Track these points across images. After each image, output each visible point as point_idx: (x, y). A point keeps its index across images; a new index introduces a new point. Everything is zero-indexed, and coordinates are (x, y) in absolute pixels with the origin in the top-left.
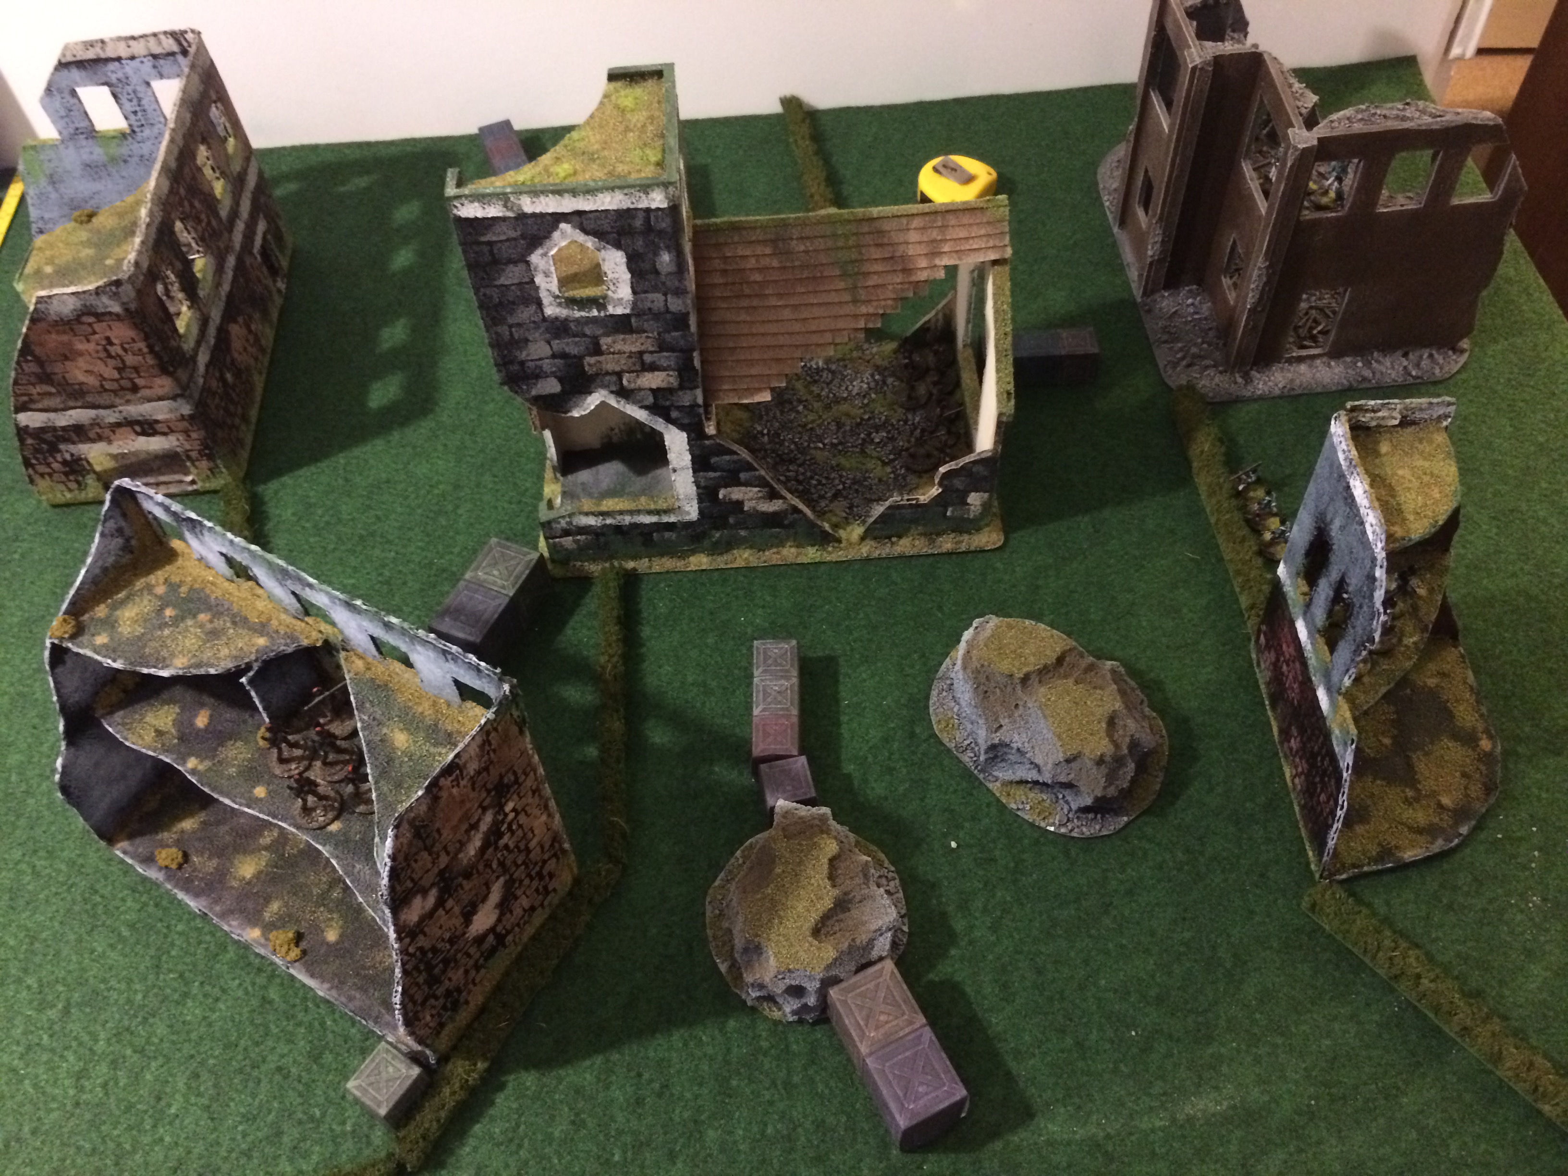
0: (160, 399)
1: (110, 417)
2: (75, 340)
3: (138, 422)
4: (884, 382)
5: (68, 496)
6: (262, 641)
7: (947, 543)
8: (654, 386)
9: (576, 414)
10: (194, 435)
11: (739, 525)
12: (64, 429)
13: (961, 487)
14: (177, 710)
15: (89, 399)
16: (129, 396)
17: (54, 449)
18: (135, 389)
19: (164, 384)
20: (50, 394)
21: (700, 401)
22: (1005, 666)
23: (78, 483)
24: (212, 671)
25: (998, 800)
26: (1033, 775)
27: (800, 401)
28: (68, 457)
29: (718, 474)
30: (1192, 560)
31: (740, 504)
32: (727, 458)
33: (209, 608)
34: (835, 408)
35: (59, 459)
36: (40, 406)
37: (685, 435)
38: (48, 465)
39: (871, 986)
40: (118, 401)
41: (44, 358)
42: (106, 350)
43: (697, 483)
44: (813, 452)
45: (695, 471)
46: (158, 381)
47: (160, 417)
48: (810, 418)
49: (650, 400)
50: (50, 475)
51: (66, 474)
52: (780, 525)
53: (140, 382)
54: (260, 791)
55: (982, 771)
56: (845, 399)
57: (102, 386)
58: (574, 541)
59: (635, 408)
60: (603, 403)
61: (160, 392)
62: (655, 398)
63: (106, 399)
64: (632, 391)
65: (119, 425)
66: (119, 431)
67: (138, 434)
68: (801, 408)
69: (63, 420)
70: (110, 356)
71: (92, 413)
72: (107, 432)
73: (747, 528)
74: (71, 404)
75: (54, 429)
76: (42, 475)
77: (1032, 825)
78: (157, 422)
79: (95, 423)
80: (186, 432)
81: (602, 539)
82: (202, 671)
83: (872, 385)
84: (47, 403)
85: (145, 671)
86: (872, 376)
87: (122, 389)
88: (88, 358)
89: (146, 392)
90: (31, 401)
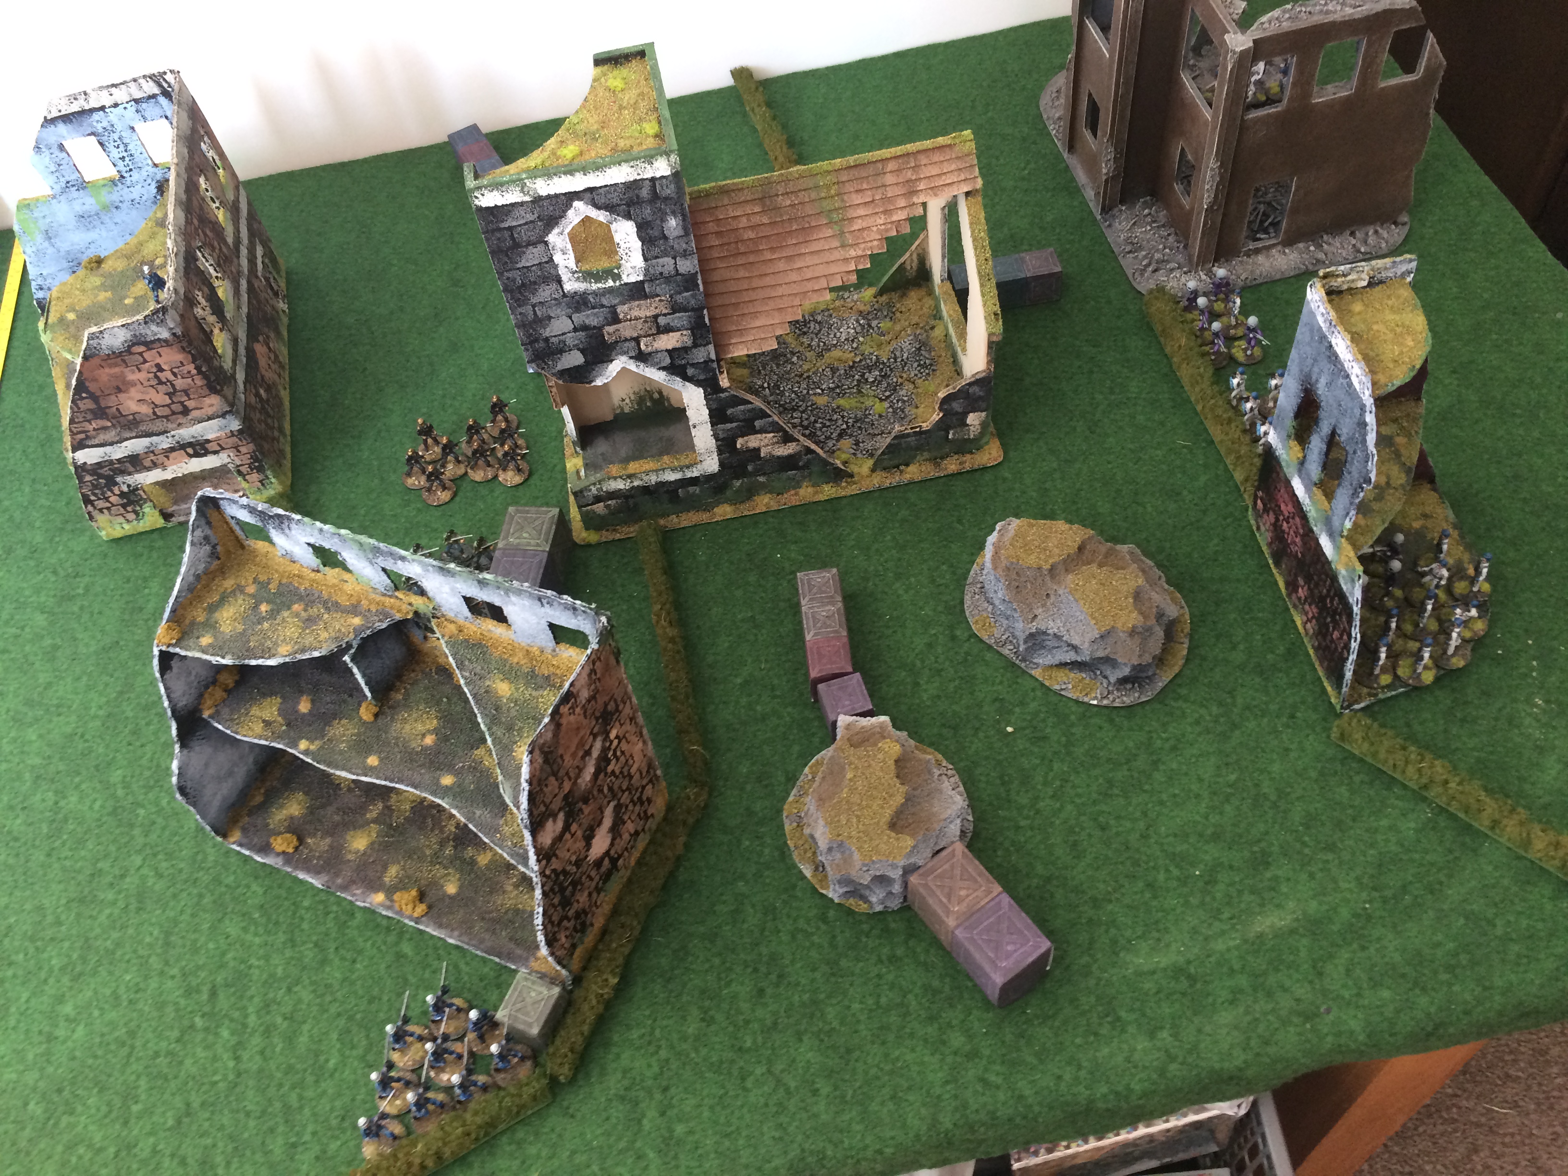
0: (210, 419)
1: (164, 442)
2: (127, 371)
3: (190, 445)
4: (870, 326)
5: (128, 528)
6: (357, 621)
7: (951, 465)
8: (670, 347)
9: (599, 382)
10: (243, 450)
11: (757, 472)
12: (119, 461)
13: (960, 410)
14: (279, 700)
15: (143, 428)
16: (181, 419)
17: (111, 482)
18: (186, 411)
19: (213, 403)
20: (105, 428)
21: (713, 356)
22: (1032, 560)
23: (136, 513)
24: (316, 654)
25: (1043, 685)
26: (1070, 657)
27: (793, 353)
28: (125, 489)
29: (734, 425)
30: (1184, 447)
31: (757, 450)
32: (742, 407)
33: (301, 599)
34: (827, 355)
35: (117, 492)
36: (97, 441)
37: (701, 390)
38: (107, 499)
39: (946, 866)
40: (170, 426)
41: (98, 393)
42: (156, 377)
43: (716, 436)
44: (813, 398)
45: (713, 424)
46: (208, 401)
47: (210, 437)
48: (805, 367)
49: (668, 361)
50: (108, 509)
51: (124, 506)
52: (796, 467)
53: (190, 404)
54: (373, 761)
55: (1024, 660)
56: (835, 346)
57: (154, 413)
58: (607, 507)
59: (654, 370)
60: (624, 369)
61: (210, 411)
62: (671, 358)
63: (159, 425)
64: (650, 354)
65: (172, 449)
66: (173, 455)
67: (191, 456)
68: (795, 359)
69: (118, 452)
70: (160, 383)
71: (145, 442)
72: (161, 458)
73: (764, 474)
74: (127, 434)
75: (111, 462)
76: (101, 510)
77: (1077, 702)
78: (208, 441)
79: (150, 451)
80: (236, 448)
81: (631, 502)
82: (307, 656)
83: (859, 329)
84: (102, 437)
85: (253, 662)
86: (857, 321)
87: (174, 413)
88: (139, 386)
89: (195, 414)
90: (88, 437)
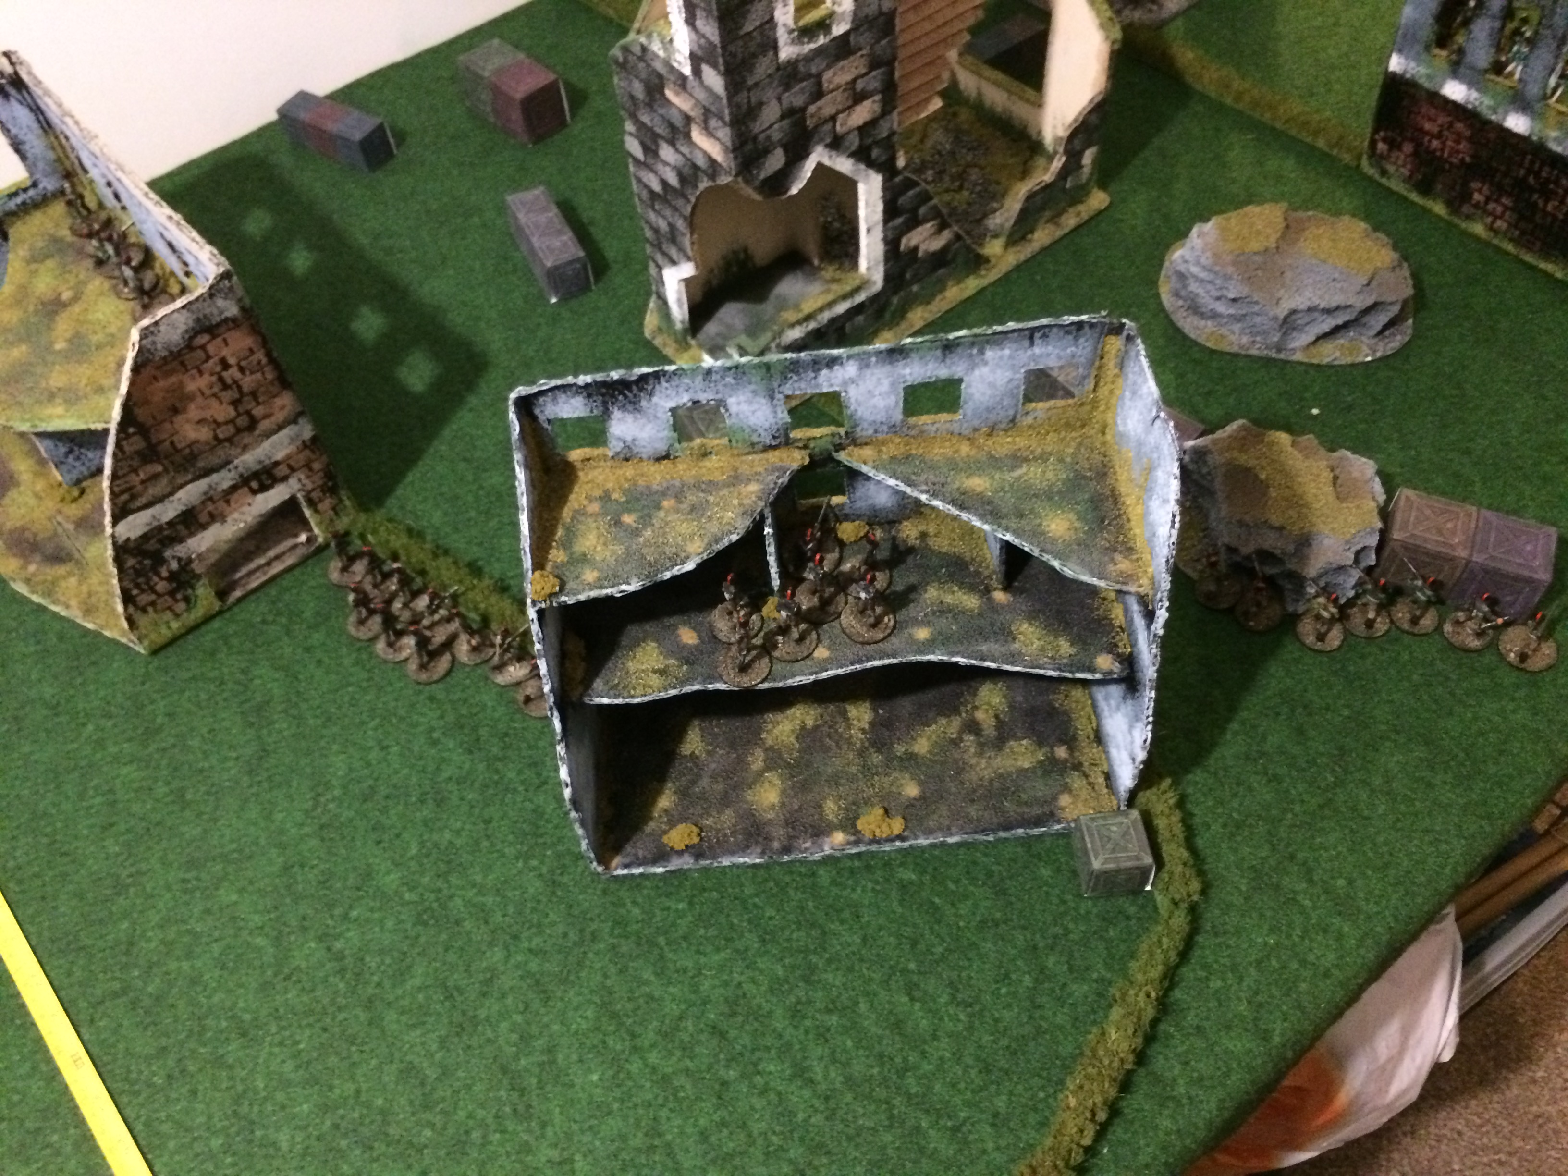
0: (280, 427)
1: (224, 480)
2: (186, 378)
3: (256, 475)
5: (175, 625)
6: (753, 487)
10: (316, 466)
12: (170, 523)
14: (654, 645)
15: (201, 464)
16: (247, 439)
17: (159, 560)
18: (253, 423)
19: (285, 403)
20: (155, 477)
22: (1255, 245)
23: (187, 600)
24: (735, 537)
25: (1312, 365)
28: (174, 565)
33: (664, 494)
35: (164, 573)
36: (143, 500)
38: (152, 590)
40: (233, 452)
41: (150, 422)
42: (221, 379)
46: (278, 402)
47: (279, 456)
50: (153, 604)
51: (172, 593)
53: (258, 411)
54: (821, 653)
55: (1279, 351)
57: (216, 438)
61: (279, 417)
63: (221, 453)
65: (234, 488)
66: (234, 497)
67: (254, 492)
69: (168, 511)
70: (226, 387)
71: (202, 485)
72: (221, 504)
74: (180, 480)
75: (160, 529)
76: (144, 610)
77: (1353, 365)
78: (277, 464)
79: (209, 498)
80: (308, 466)
84: (154, 490)
85: (668, 575)
87: (239, 431)
88: (200, 400)
89: (264, 425)
90: (133, 497)
